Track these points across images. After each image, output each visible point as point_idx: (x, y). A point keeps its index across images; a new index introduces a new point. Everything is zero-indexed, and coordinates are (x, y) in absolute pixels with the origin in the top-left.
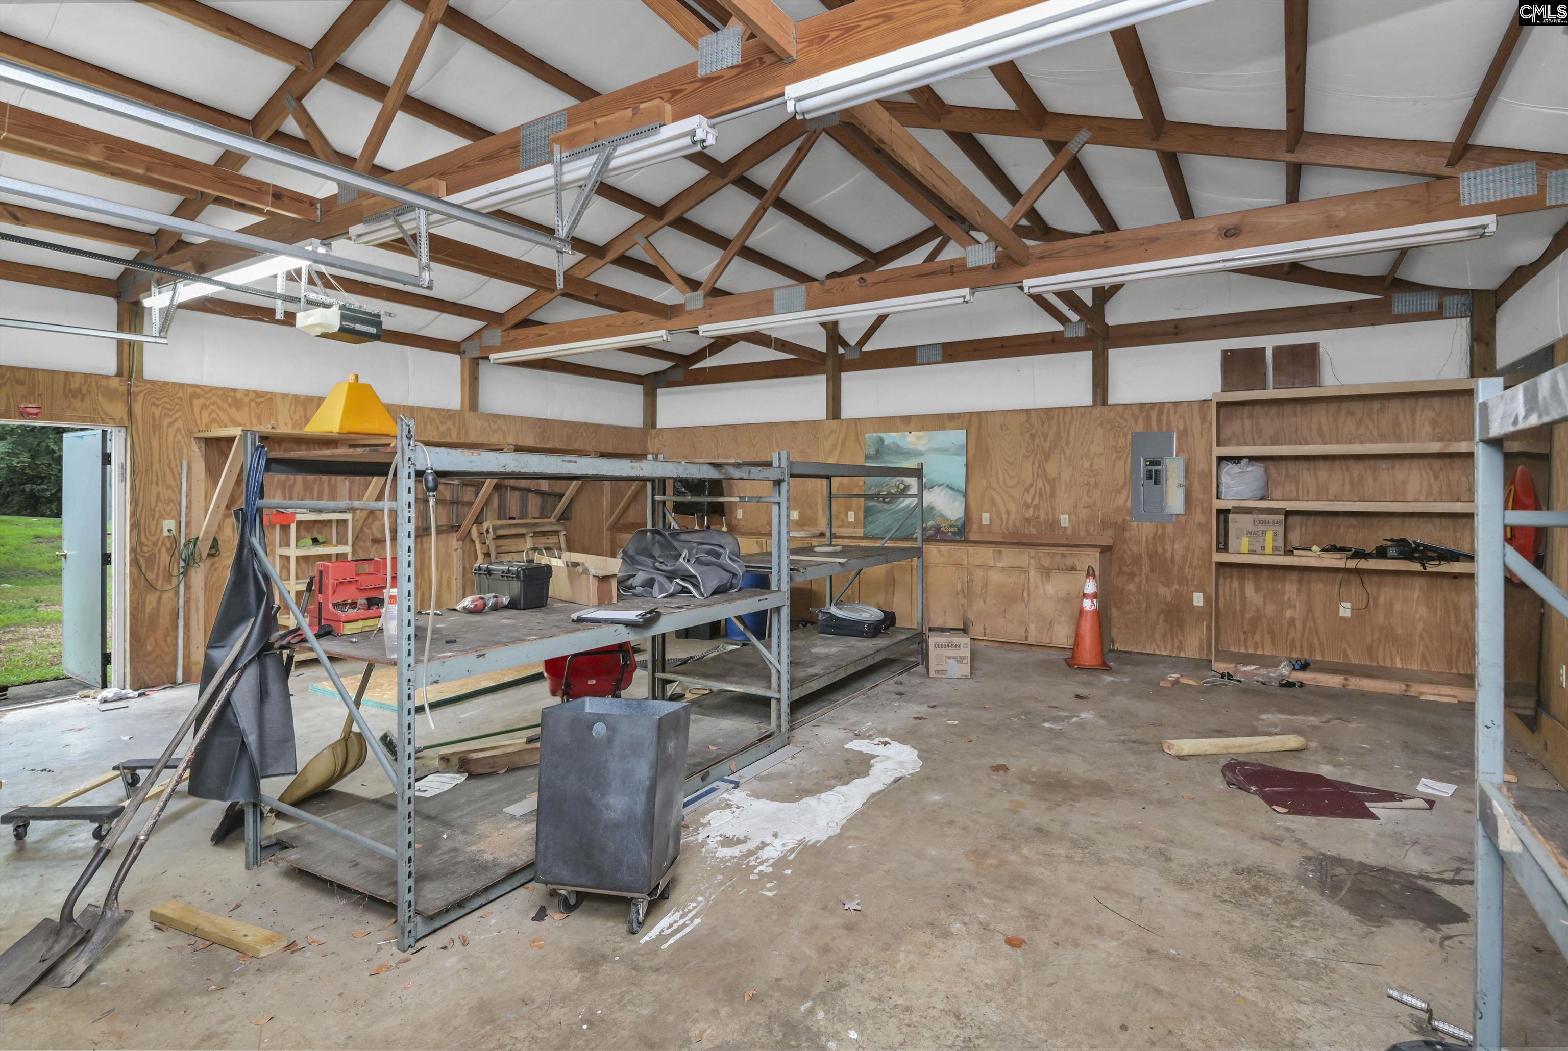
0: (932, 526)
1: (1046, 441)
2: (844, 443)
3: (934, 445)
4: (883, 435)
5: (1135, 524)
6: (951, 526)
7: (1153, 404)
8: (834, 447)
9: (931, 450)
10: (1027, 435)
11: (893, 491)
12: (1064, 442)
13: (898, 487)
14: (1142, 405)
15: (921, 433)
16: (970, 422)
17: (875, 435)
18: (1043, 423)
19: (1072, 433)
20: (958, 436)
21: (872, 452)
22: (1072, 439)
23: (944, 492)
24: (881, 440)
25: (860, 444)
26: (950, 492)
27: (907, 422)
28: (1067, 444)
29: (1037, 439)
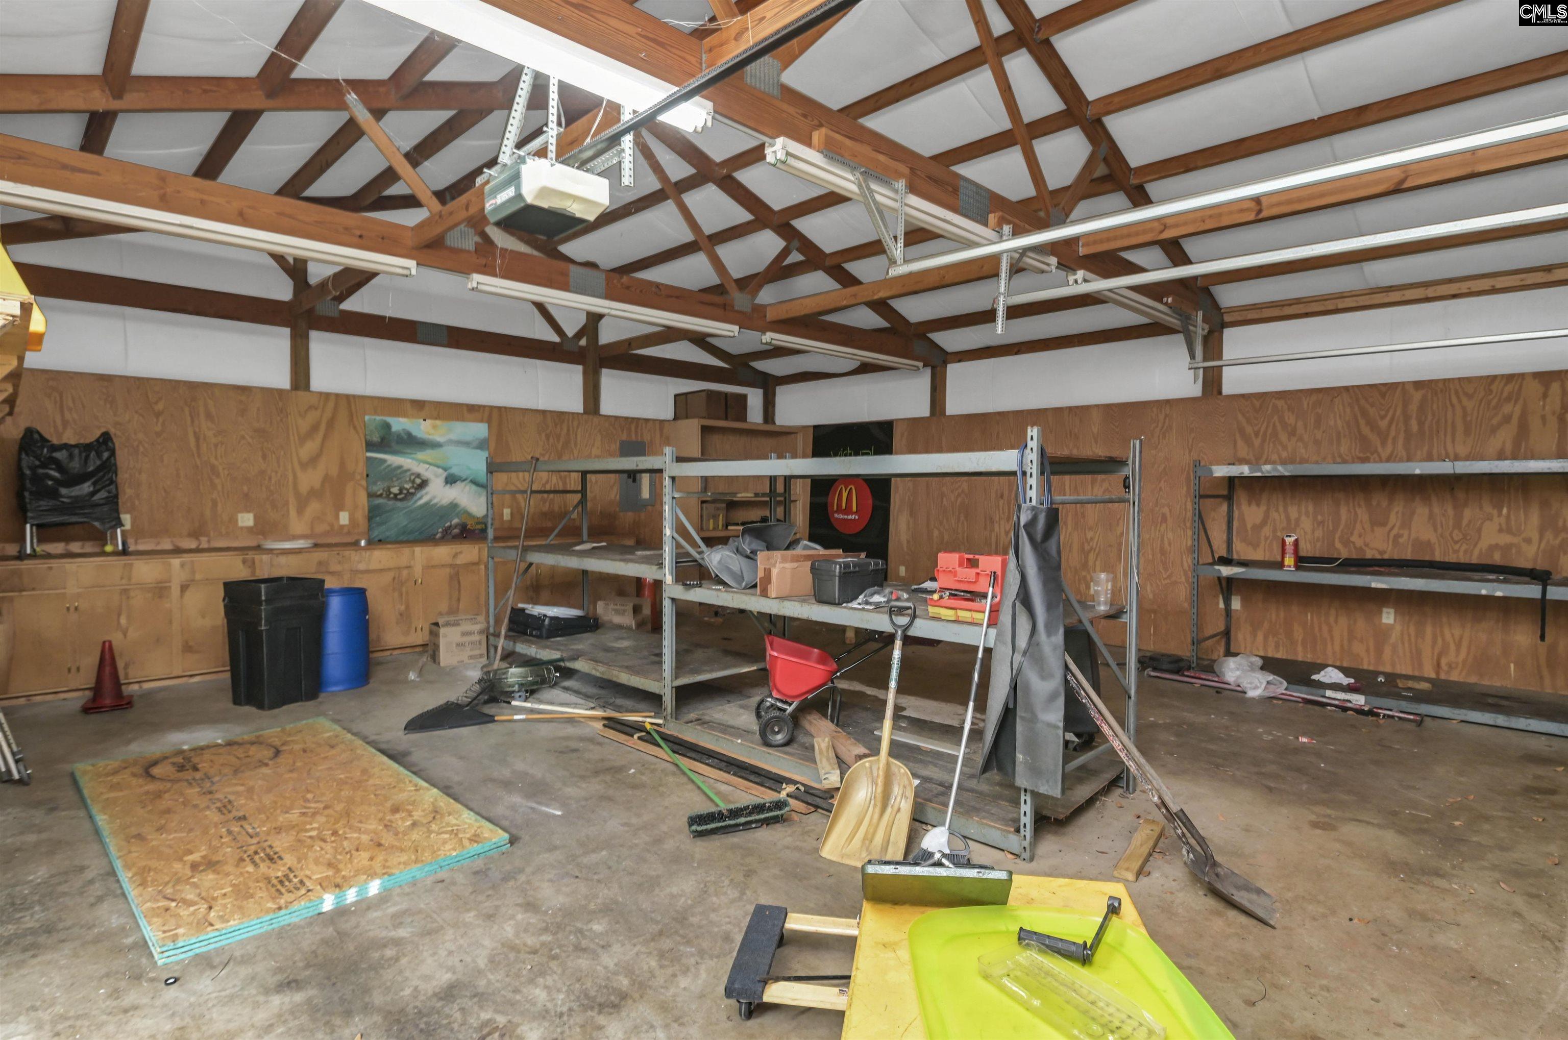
0: (456, 526)
1: (558, 440)
2: (331, 423)
3: (453, 436)
4: (390, 420)
5: (621, 514)
6: (478, 523)
7: (633, 419)
8: (315, 428)
9: (451, 442)
10: (543, 435)
11: (407, 486)
12: (572, 442)
13: (413, 482)
14: (626, 418)
15: (438, 422)
16: (490, 417)
17: (378, 418)
18: (556, 425)
19: (579, 436)
20: (479, 430)
21: (376, 438)
22: (579, 442)
23: (468, 488)
24: (388, 426)
25: (355, 428)
26: (474, 487)
27: (419, 407)
28: (576, 445)
29: (551, 440)
